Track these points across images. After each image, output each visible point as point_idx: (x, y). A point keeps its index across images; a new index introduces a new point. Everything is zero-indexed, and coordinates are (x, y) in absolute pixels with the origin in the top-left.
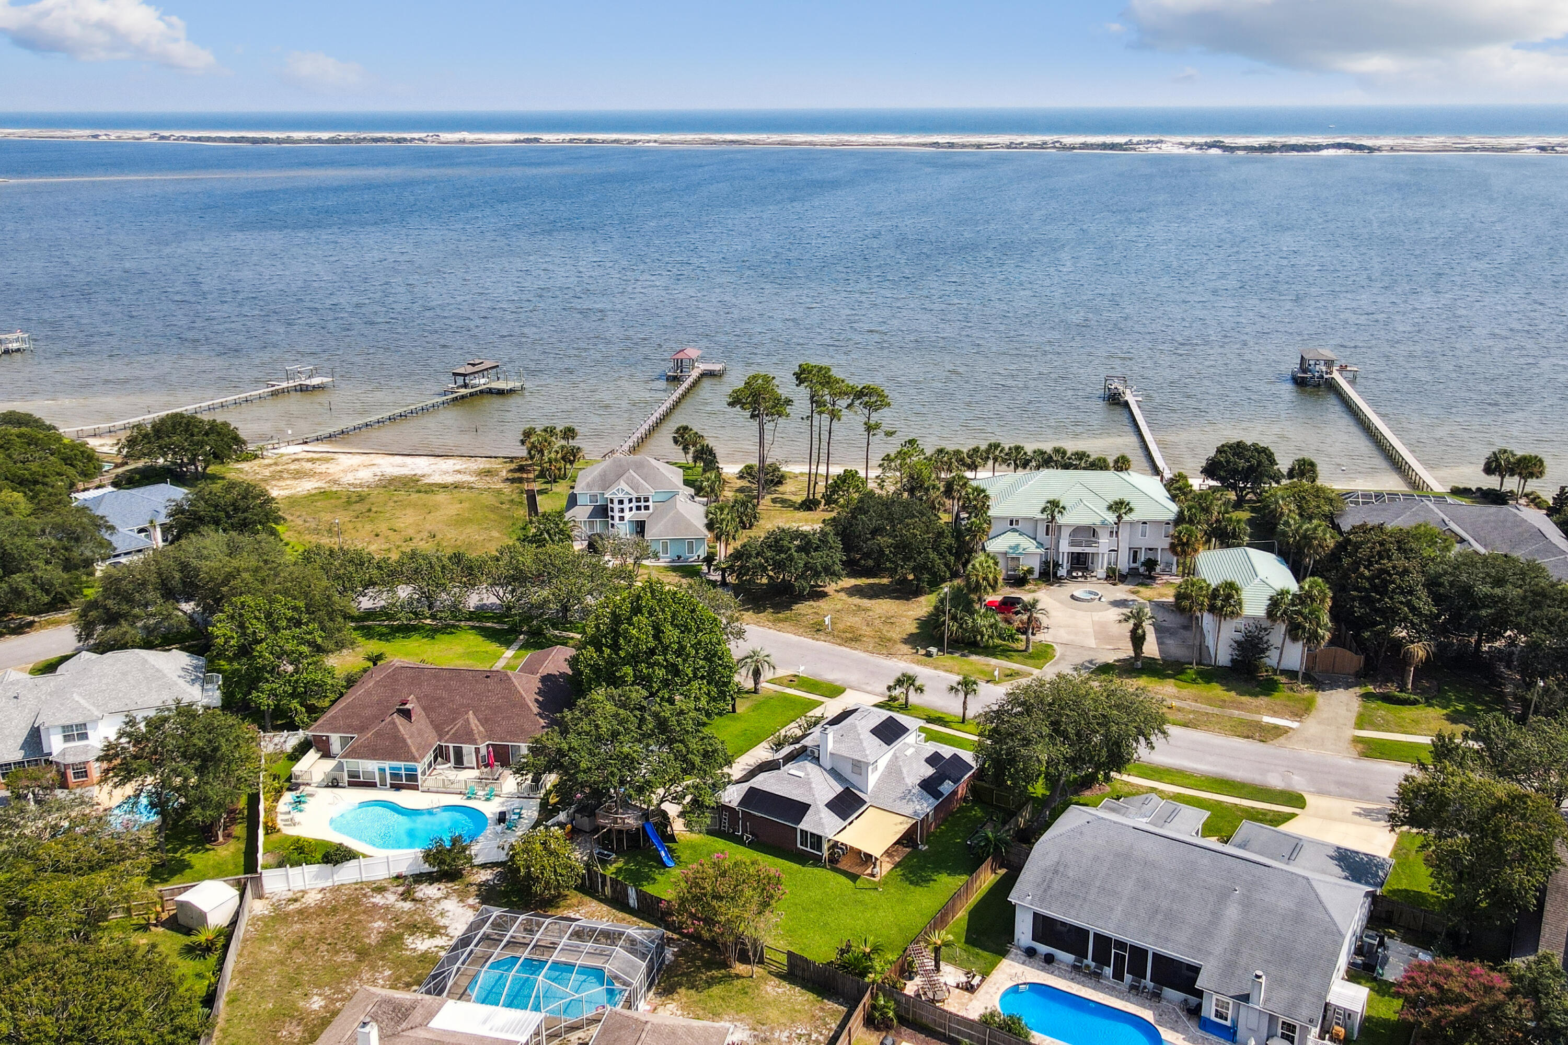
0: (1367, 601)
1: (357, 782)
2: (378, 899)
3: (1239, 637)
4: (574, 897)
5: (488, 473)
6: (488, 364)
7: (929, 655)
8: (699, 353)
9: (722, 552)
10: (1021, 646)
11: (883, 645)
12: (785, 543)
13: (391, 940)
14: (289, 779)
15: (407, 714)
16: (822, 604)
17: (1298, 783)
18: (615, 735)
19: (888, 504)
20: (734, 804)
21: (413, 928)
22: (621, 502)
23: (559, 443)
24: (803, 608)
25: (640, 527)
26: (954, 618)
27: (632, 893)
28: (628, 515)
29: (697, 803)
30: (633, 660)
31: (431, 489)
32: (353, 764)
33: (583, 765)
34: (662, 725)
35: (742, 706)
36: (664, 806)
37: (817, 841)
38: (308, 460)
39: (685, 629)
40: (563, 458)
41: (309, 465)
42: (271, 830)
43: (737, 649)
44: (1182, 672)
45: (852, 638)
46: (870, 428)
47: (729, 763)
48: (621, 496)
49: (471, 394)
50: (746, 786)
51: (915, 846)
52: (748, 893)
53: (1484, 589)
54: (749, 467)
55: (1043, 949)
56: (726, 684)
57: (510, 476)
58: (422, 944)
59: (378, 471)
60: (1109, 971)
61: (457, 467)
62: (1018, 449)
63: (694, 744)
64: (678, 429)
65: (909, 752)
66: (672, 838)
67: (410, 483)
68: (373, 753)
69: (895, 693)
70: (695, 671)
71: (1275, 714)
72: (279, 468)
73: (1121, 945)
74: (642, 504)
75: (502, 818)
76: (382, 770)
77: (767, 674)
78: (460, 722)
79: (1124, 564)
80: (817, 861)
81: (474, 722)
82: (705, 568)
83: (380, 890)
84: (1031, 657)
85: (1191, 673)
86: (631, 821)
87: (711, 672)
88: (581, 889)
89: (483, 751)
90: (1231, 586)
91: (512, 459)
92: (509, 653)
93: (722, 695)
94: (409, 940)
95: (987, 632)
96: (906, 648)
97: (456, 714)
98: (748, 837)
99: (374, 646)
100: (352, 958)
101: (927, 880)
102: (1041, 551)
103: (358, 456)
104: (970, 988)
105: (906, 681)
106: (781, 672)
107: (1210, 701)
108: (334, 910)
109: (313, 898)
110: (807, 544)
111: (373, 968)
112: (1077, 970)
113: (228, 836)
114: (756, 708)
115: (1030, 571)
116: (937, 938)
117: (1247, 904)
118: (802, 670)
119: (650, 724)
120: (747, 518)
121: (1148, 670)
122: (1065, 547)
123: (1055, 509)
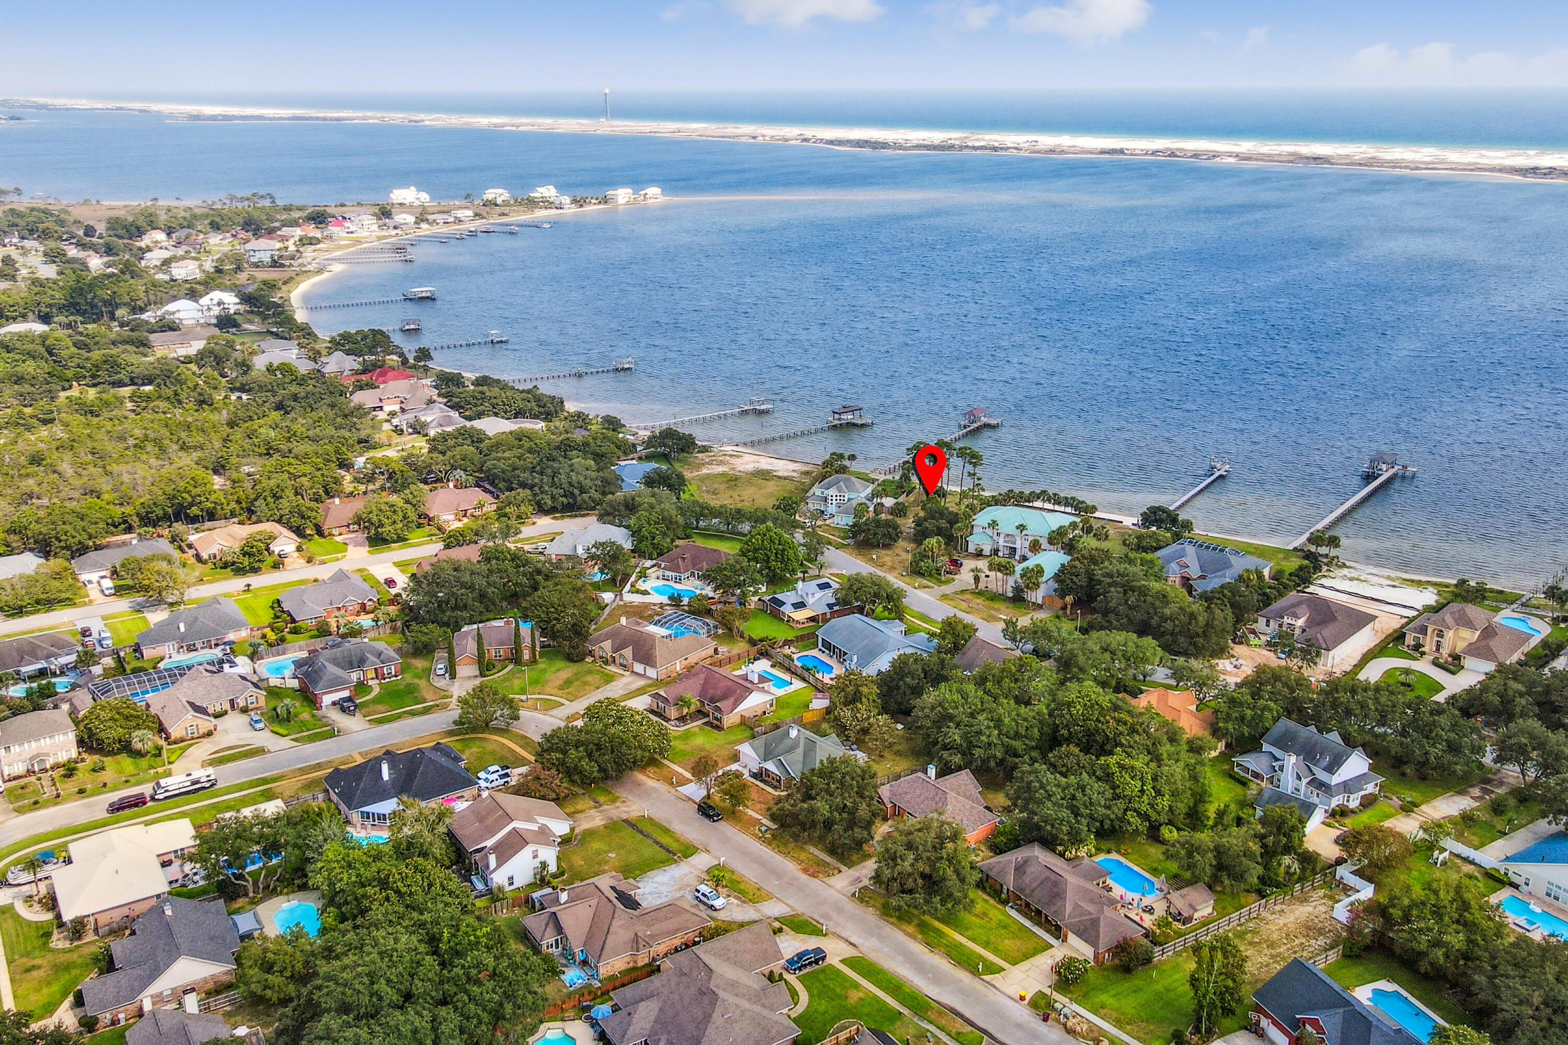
1: (665, 578)
3: (1013, 585)
7: (903, 575)
10: (940, 577)
11: (891, 569)
13: (650, 616)
15: (683, 559)
16: (884, 552)
22: (832, 496)
24: (873, 551)
26: (915, 561)
28: (834, 502)
31: (772, 478)
32: (664, 572)
37: (783, 614)
38: (731, 456)
42: (634, 586)
45: (881, 565)
46: (971, 475)
48: (832, 493)
49: (841, 424)
51: (817, 622)
55: (823, 649)
72: (714, 458)
74: (842, 498)
76: (674, 577)
78: (701, 565)
83: (655, 605)
95: (925, 569)
96: (898, 572)
97: (700, 562)
98: (769, 612)
102: (992, 543)
103: (754, 456)
104: (793, 653)
107: (988, 607)
109: (635, 604)
117: (870, 640)
121: (980, 594)
122: (1001, 542)
123: (993, 524)
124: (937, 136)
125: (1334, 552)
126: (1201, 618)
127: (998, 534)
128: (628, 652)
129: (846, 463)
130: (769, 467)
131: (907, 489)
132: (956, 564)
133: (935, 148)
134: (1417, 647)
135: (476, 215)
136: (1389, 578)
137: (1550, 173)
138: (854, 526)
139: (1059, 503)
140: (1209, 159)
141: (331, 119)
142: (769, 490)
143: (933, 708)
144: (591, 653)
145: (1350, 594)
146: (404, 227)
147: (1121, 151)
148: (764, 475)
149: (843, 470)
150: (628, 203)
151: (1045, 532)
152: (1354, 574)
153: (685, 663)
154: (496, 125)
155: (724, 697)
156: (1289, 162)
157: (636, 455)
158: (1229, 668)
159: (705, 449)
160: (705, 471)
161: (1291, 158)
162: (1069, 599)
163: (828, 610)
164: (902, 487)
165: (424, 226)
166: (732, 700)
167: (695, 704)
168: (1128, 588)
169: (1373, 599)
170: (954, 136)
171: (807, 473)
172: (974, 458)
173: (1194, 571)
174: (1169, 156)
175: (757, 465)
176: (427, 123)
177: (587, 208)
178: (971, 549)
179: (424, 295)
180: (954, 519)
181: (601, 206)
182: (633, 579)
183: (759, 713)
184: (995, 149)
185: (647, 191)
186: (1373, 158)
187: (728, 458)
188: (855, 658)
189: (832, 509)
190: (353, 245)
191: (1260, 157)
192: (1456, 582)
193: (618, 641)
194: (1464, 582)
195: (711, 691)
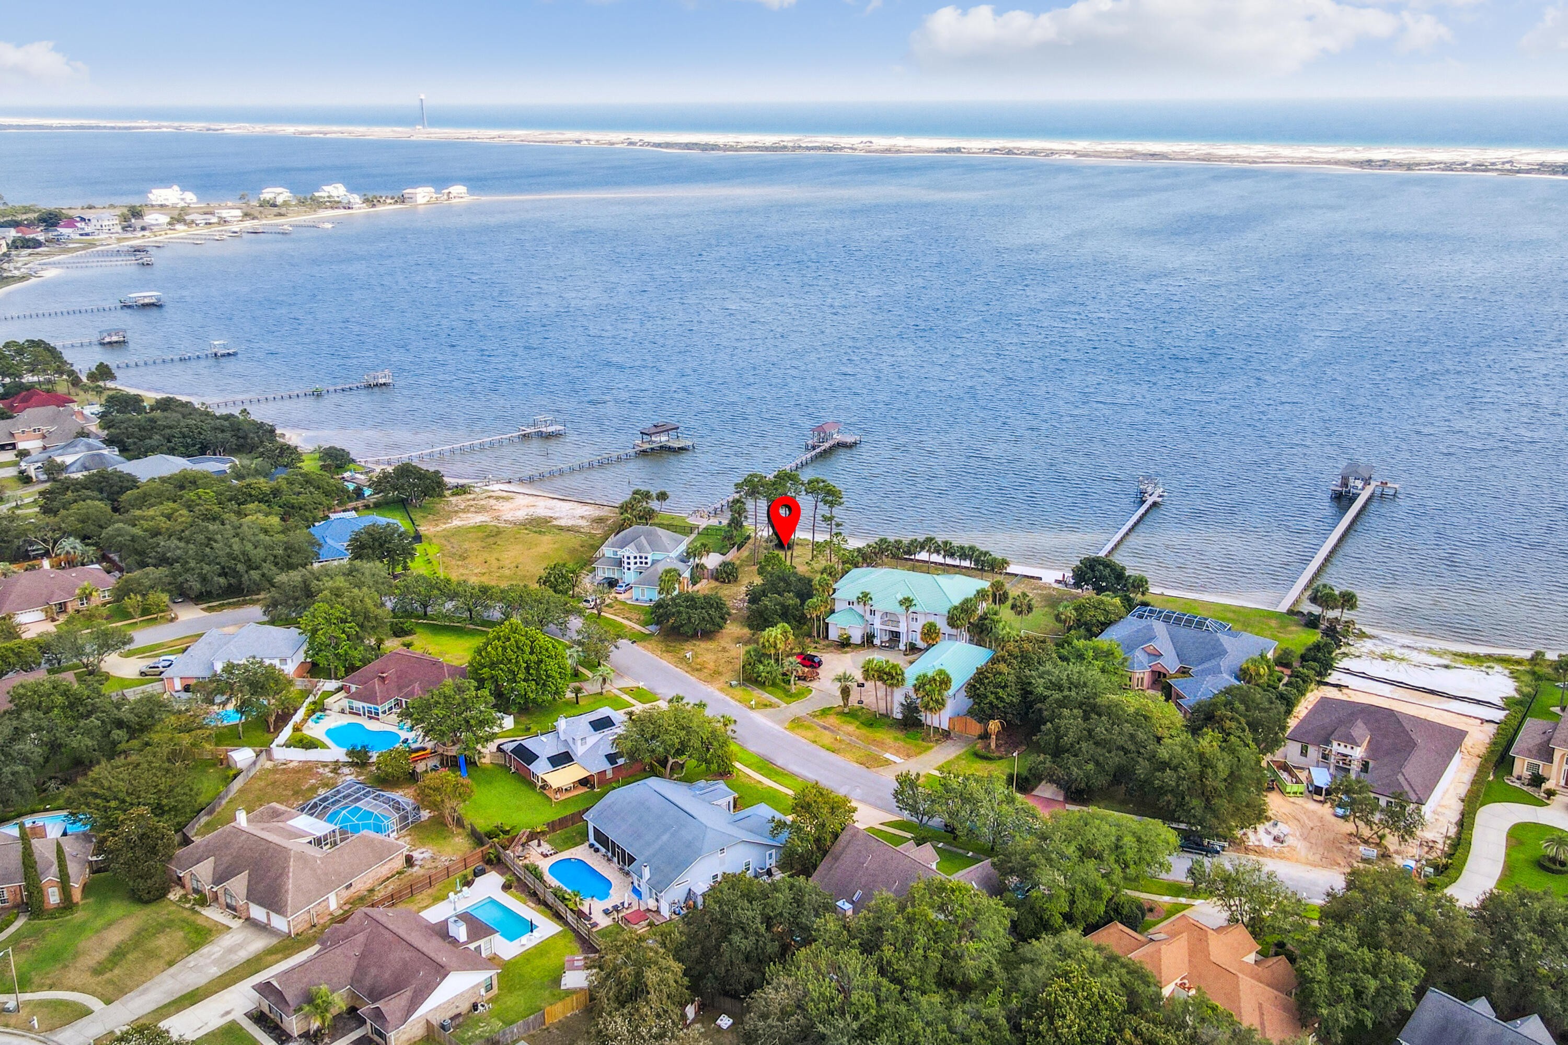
1: (352, 712)
3: (905, 701)
7: (732, 686)
11: (712, 676)
16: (703, 644)
17: (855, 793)
20: (508, 751)
22: (629, 558)
31: (550, 530)
35: (585, 701)
37: (535, 776)
38: (499, 498)
42: (297, 730)
45: (697, 668)
46: (826, 520)
48: (628, 554)
49: (651, 449)
50: (519, 743)
51: (592, 788)
55: (596, 845)
60: (615, 860)
62: (946, 544)
65: (612, 737)
66: (475, 764)
67: (542, 524)
71: (895, 754)
72: (474, 503)
74: (644, 560)
75: (405, 741)
76: (363, 708)
84: (790, 695)
86: (453, 751)
98: (513, 770)
103: (531, 498)
104: (545, 855)
106: (632, 684)
109: (294, 765)
112: (604, 857)
113: (277, 729)
115: (849, 638)
116: (540, 829)
117: (673, 835)
118: (641, 685)
121: (851, 714)
122: (878, 625)
123: (865, 598)
124: (769, 139)
125: (1347, 615)
126: (1221, 765)
127: (872, 612)
128: (238, 885)
129: (655, 505)
130: (549, 513)
131: (738, 540)
132: (811, 663)
133: (767, 149)
134: (1537, 780)
135: (246, 215)
136: (1430, 651)
137: (1385, 165)
138: (659, 605)
139: (952, 555)
140: (1047, 155)
141: (120, 128)
142: (543, 549)
143: (784, 1014)
144: (180, 881)
145: (1392, 683)
146: (155, 229)
147: (959, 150)
148: (539, 525)
149: (647, 517)
150: (428, 203)
151: (944, 609)
152: (1382, 649)
153: (346, 894)
154: (302, 133)
155: (395, 988)
156: (1127, 158)
157: (360, 503)
158: (1267, 841)
159: (461, 490)
160: (456, 522)
161: (1129, 155)
162: (994, 726)
163: (606, 766)
164: (731, 538)
165: (180, 227)
166: (408, 993)
167: (339, 1002)
168: (1090, 709)
169: (1432, 692)
171: (600, 520)
172: (830, 496)
173: (1170, 664)
174: (1008, 153)
175: (531, 511)
176: (227, 131)
177: (380, 208)
178: (833, 635)
179: (147, 301)
180: (805, 590)
181: (398, 206)
182: (298, 717)
183: (465, 1007)
184: (829, 149)
185: (451, 189)
186: (1209, 154)
187: (492, 502)
188: (647, 873)
189: (630, 577)
190: (83, 249)
191: (1099, 154)
192: (1528, 654)
193: (226, 859)
194: (1538, 653)
195: (373, 971)
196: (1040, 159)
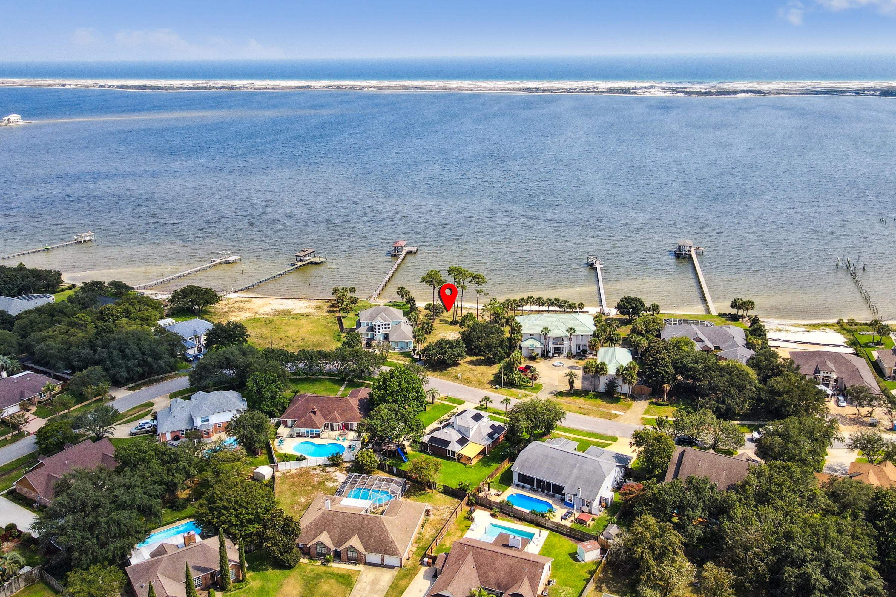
0: (650, 369)
1: (299, 436)
2: (314, 472)
3: (607, 382)
4: (377, 471)
5: (319, 308)
6: (311, 250)
7: (496, 388)
8: (405, 242)
9: (419, 348)
10: (530, 385)
11: (480, 384)
12: (443, 345)
13: (321, 483)
14: (276, 434)
15: (315, 413)
16: (458, 368)
17: (617, 434)
18: (388, 419)
19: (485, 326)
20: (426, 442)
21: (328, 480)
22: (379, 326)
23: (349, 295)
24: (450, 370)
25: (386, 337)
26: (505, 375)
27: (395, 469)
28: (381, 331)
29: (415, 441)
30: (392, 394)
31: (297, 317)
32: (297, 429)
33: (379, 429)
34: (403, 416)
35: (428, 408)
36: (404, 443)
37: (453, 453)
38: (242, 302)
39: (409, 383)
40: (351, 302)
41: (242, 304)
42: (275, 451)
43: (425, 388)
44: (587, 395)
45: (468, 382)
46: (478, 292)
47: (425, 428)
48: (379, 323)
49: (304, 265)
50: (430, 436)
51: (485, 454)
52: (431, 467)
53: (689, 365)
54: (429, 305)
55: (522, 484)
56: (423, 402)
57: (329, 309)
58: (330, 484)
59: (272, 307)
60: (540, 490)
61: (306, 305)
62: (540, 298)
63: (413, 422)
64: (399, 289)
65: (484, 424)
66: (406, 453)
67: (287, 313)
68: (304, 426)
69: (482, 403)
70: (412, 397)
71: (617, 410)
72: (231, 306)
73: (543, 482)
74: (387, 326)
75: (350, 447)
76: (308, 432)
77: (437, 397)
78: (332, 415)
79: (574, 351)
80: (453, 459)
81: (337, 415)
82: (412, 353)
83: (315, 469)
84: (533, 389)
85: (590, 395)
86: (393, 447)
87: (418, 397)
88: (378, 468)
89: (340, 425)
90: (603, 364)
91: (328, 301)
92: (342, 389)
93: (421, 405)
94: (327, 483)
95: (517, 380)
96: (489, 386)
97: (330, 412)
98: (431, 452)
99: (295, 387)
100: (310, 488)
101: (489, 466)
102: (542, 346)
104: (498, 495)
105: (486, 399)
106: (442, 395)
107: (595, 406)
108: (301, 475)
109: (294, 472)
110: (452, 345)
111: (317, 490)
112: (531, 490)
113: (261, 453)
114: (433, 409)
115: (537, 354)
116: (489, 481)
117: (580, 469)
118: (449, 395)
119: (399, 416)
120: (427, 329)
121: (576, 394)
123: (546, 331)
124: (190, 83)
133: (193, 88)
145: (795, 342)
147: (308, 87)
162: (667, 387)
169: (810, 343)
170: (200, 82)
172: (479, 279)
174: (338, 88)
184: (231, 88)
188: (580, 492)
189: (380, 336)
192: (836, 321)
193: (336, 531)
194: (840, 320)
195: (491, 574)
196: (356, 90)
